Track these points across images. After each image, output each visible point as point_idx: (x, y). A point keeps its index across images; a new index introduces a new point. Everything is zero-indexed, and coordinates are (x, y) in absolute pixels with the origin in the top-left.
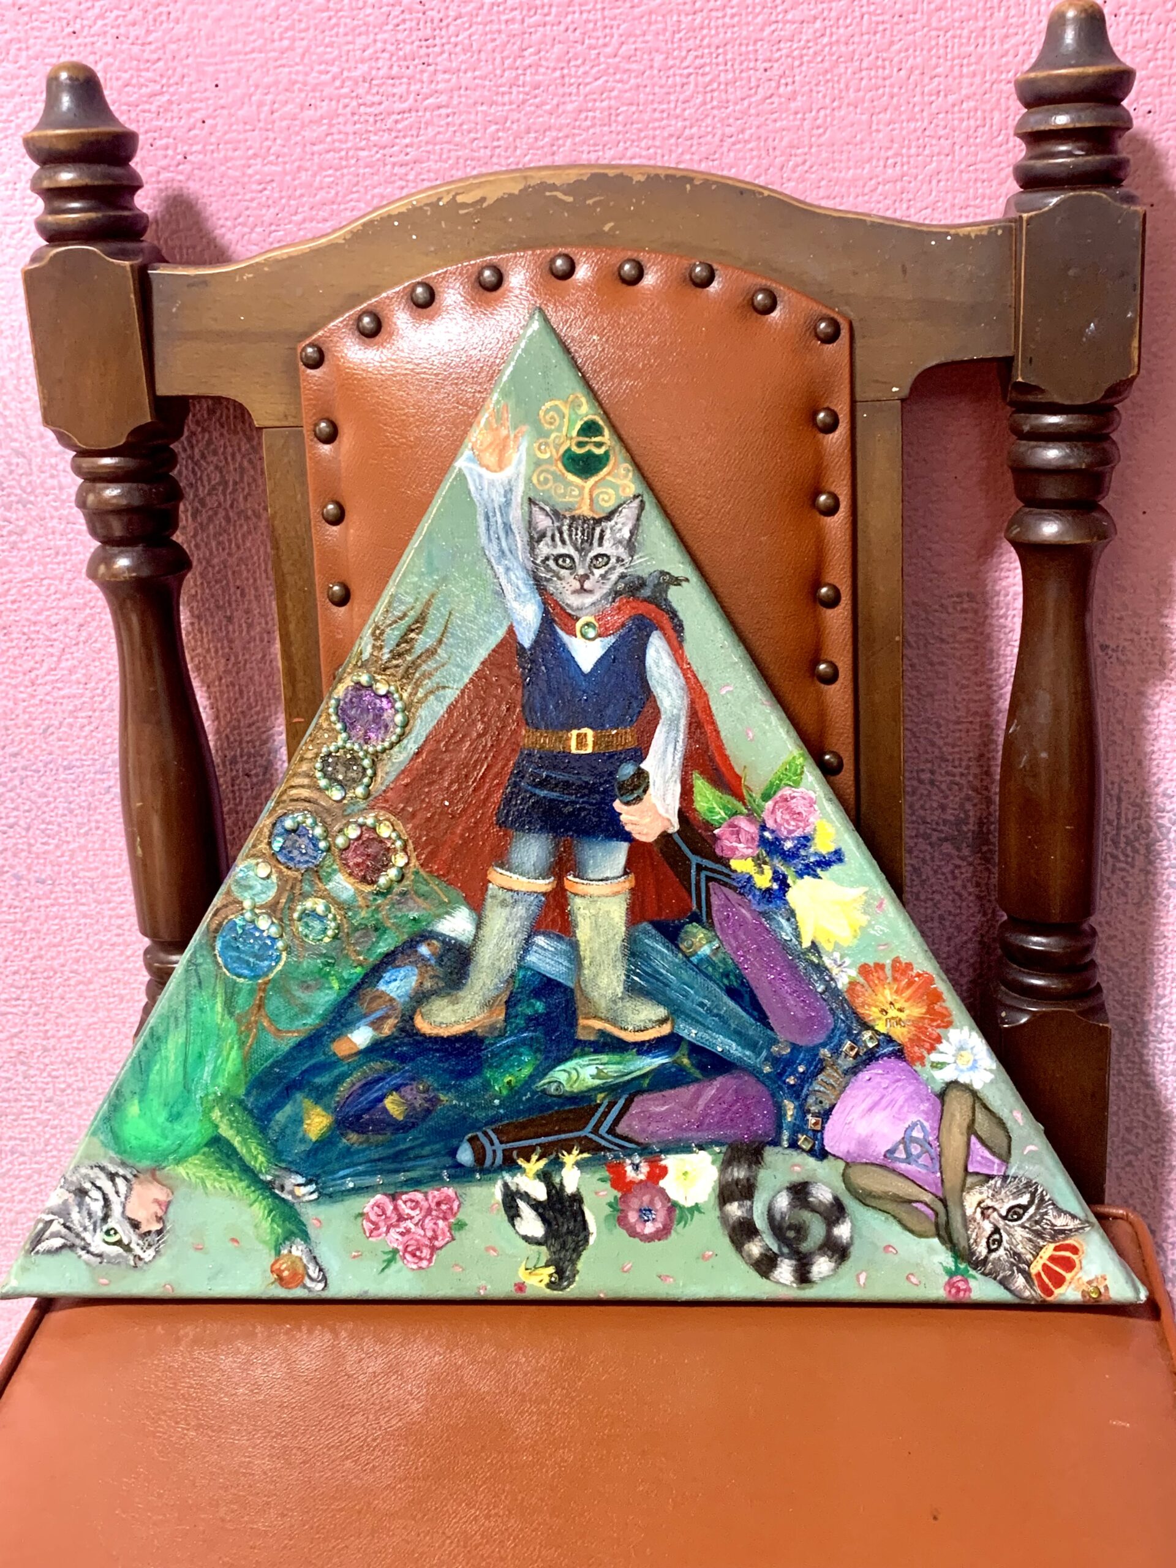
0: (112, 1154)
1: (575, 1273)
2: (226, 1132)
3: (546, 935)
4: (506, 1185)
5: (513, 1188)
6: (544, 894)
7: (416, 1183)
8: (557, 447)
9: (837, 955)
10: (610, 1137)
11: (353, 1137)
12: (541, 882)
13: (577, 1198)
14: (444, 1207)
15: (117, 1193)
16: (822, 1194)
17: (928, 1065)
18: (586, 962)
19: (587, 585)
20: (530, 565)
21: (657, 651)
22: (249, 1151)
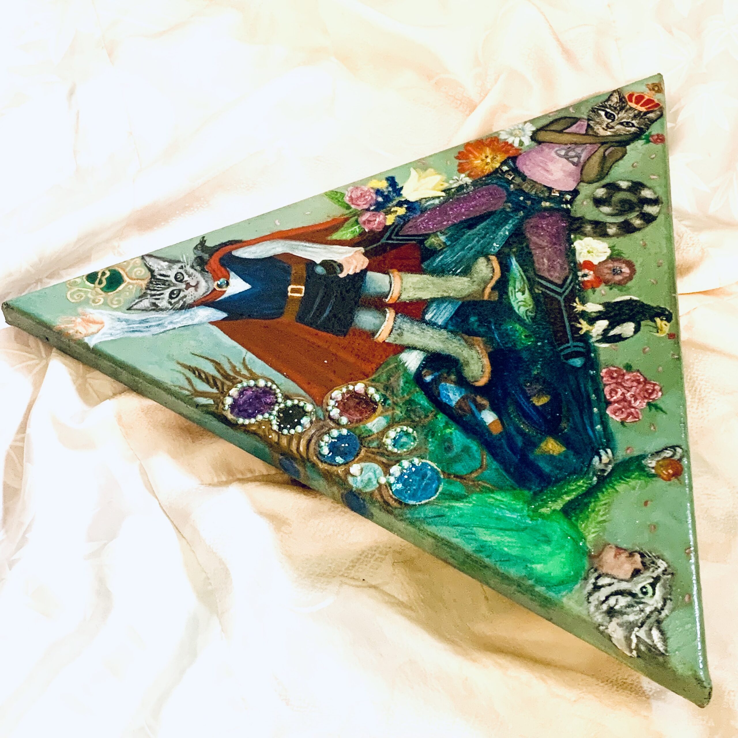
0: (578, 586)
1: (659, 307)
2: (559, 505)
3: (425, 313)
4: (598, 341)
5: (600, 337)
6: (397, 313)
7: (598, 391)
8: (97, 294)
9: (451, 182)
10: (565, 286)
11: (563, 425)
12: (388, 315)
13: (606, 305)
14: (615, 375)
15: (610, 585)
16: (601, 192)
17: (521, 147)
18: (445, 294)
19: (193, 283)
20: (172, 311)
21: (245, 253)
22: (573, 490)
